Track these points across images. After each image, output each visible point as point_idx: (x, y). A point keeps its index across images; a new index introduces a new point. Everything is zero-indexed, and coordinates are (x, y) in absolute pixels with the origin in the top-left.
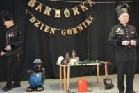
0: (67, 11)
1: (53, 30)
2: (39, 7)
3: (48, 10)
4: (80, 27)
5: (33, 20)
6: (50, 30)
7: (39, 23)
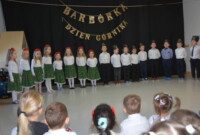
0: (100, 17)
1: (88, 36)
2: (74, 14)
3: (82, 17)
4: (114, 32)
5: (68, 27)
6: (84, 36)
7: (74, 30)
